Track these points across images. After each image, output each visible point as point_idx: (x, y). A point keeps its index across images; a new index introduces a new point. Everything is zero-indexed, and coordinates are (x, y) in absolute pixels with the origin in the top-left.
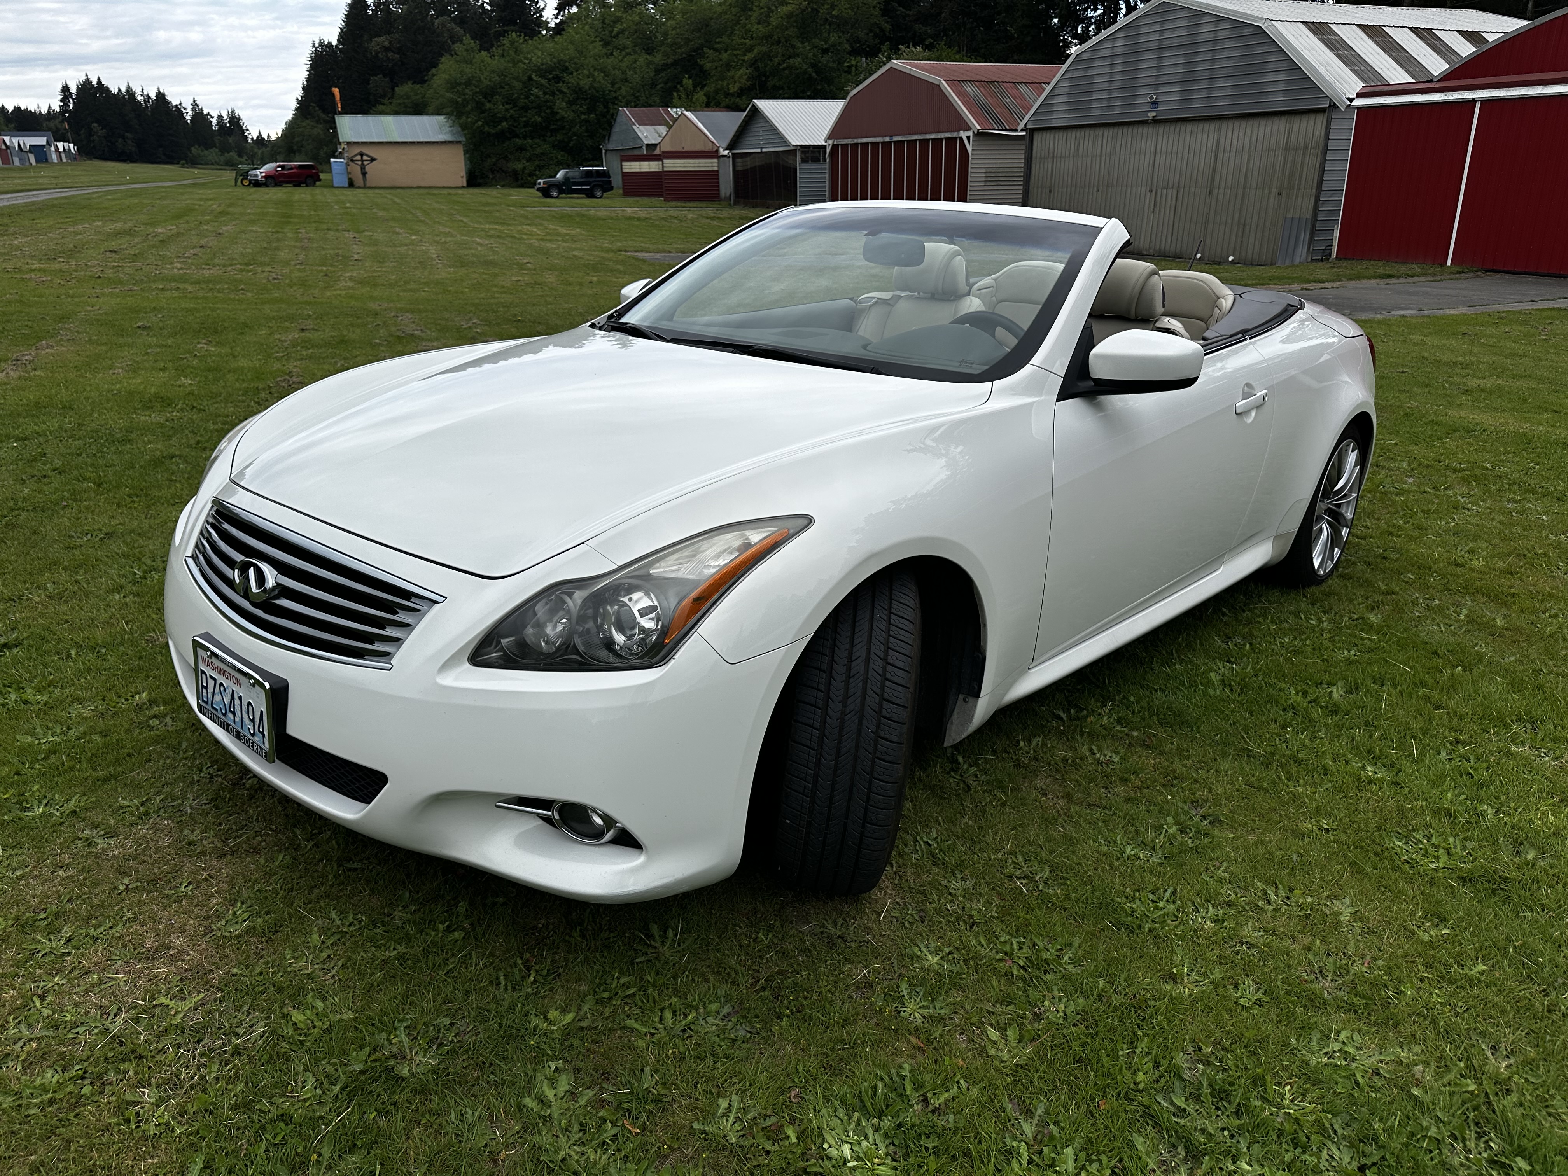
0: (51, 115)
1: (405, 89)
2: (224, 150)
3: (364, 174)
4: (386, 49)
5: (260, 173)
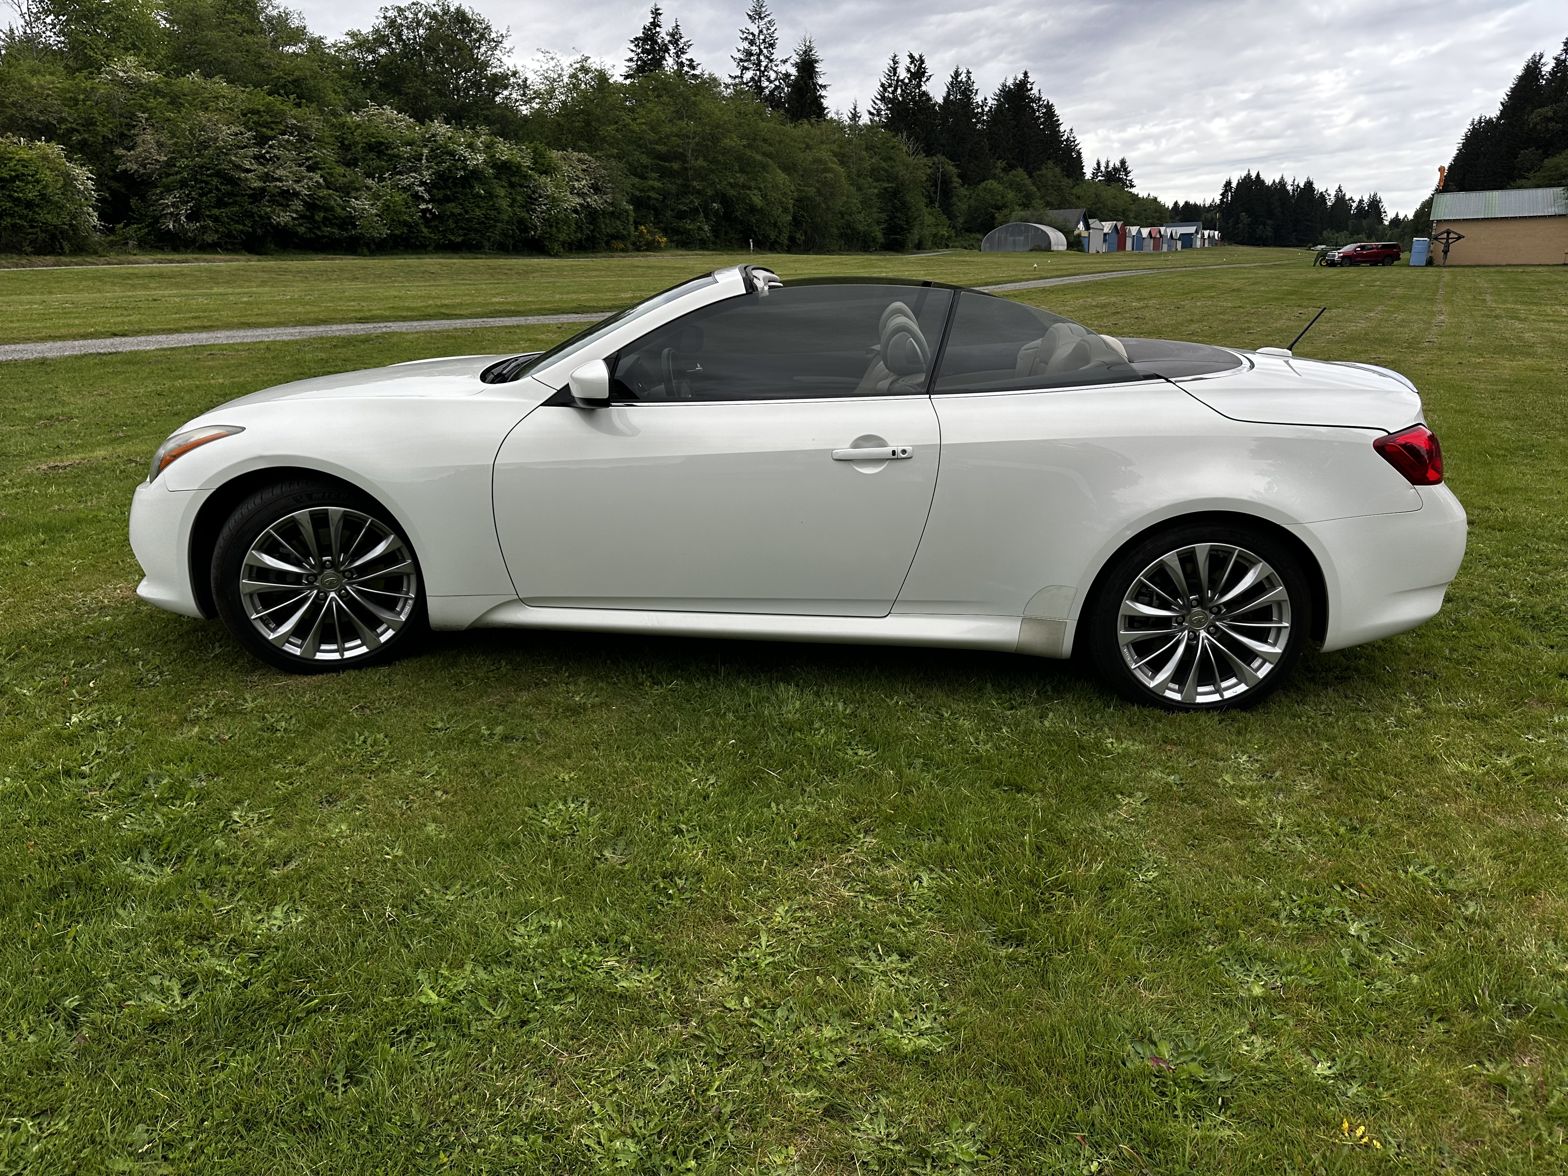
0: (1212, 208)
2: (1355, 229)
3: (1446, 252)
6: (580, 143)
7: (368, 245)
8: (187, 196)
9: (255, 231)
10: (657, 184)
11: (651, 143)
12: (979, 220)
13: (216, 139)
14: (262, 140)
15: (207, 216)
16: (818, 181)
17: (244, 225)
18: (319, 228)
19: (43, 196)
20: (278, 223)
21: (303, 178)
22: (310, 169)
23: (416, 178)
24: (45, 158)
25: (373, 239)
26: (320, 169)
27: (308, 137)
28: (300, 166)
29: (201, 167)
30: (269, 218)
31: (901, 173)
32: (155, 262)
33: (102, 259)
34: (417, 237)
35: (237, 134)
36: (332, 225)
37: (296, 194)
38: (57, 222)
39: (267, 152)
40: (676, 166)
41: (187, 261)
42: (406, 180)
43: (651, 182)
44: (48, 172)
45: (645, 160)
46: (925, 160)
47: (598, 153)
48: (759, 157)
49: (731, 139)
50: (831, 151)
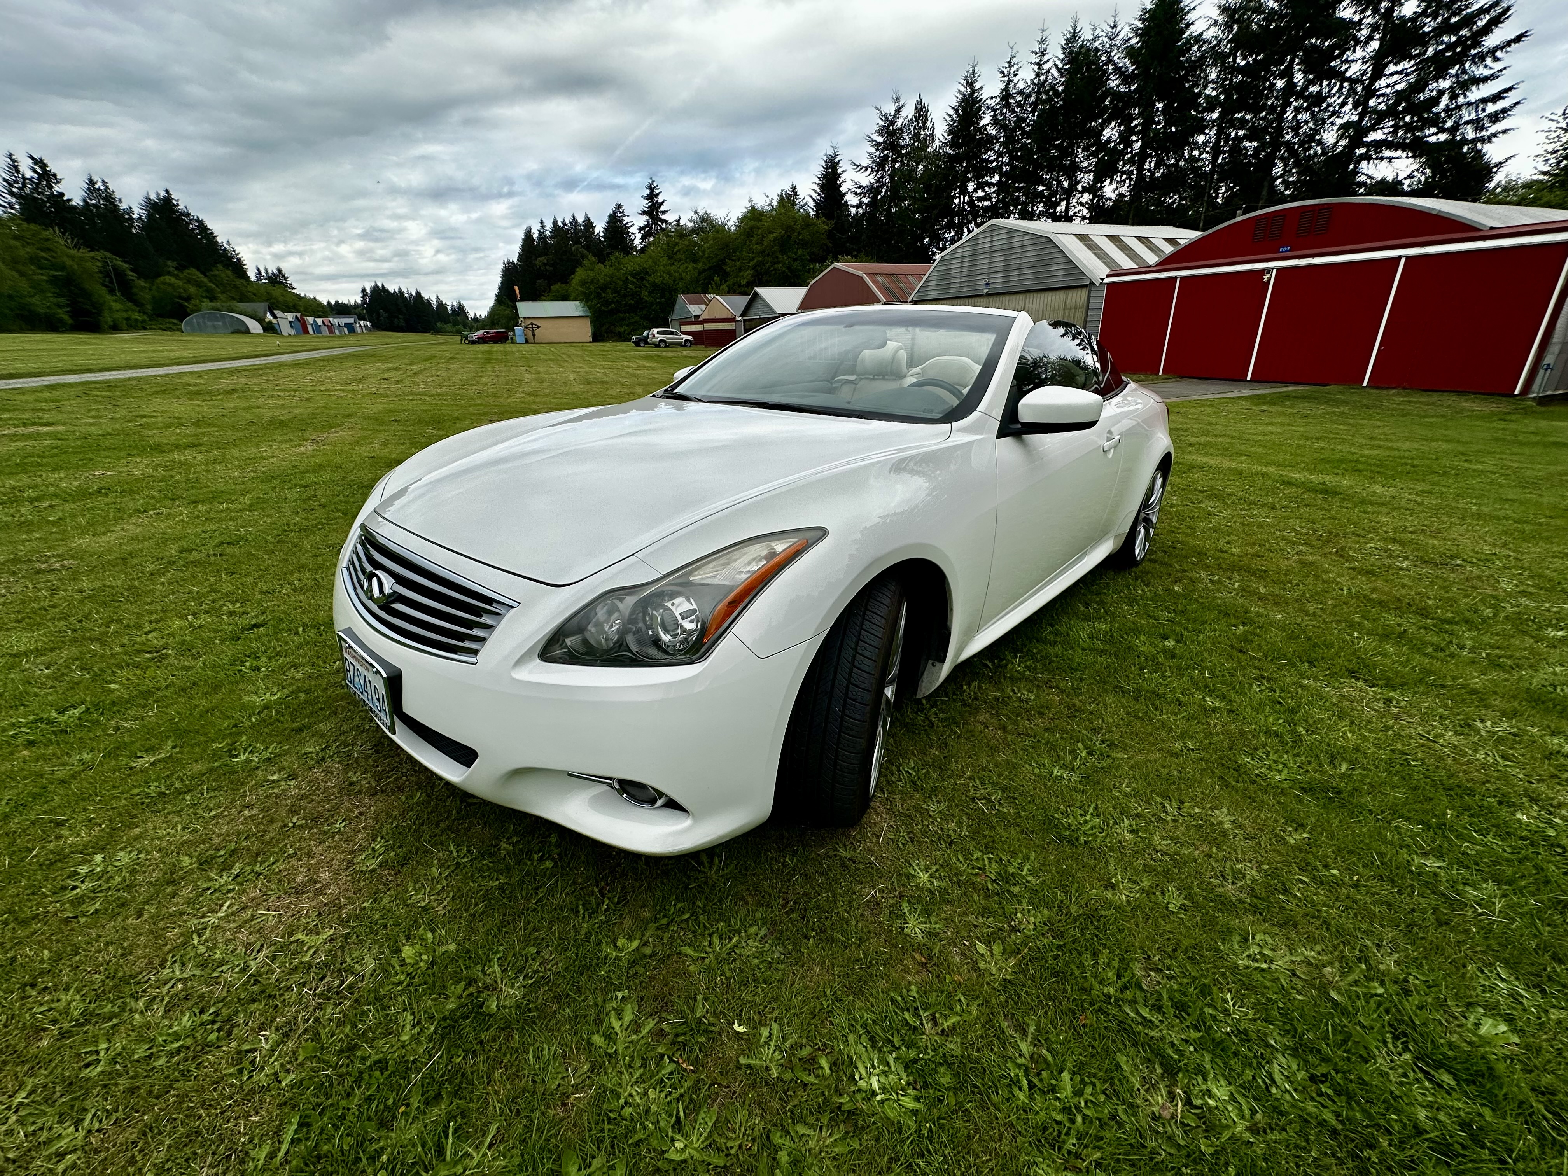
0: (356, 306)
1: (556, 287)
2: (455, 324)
3: (534, 335)
4: (545, 264)
5: (474, 336)
12: (170, 309)
31: (67, 263)
46: (90, 254)
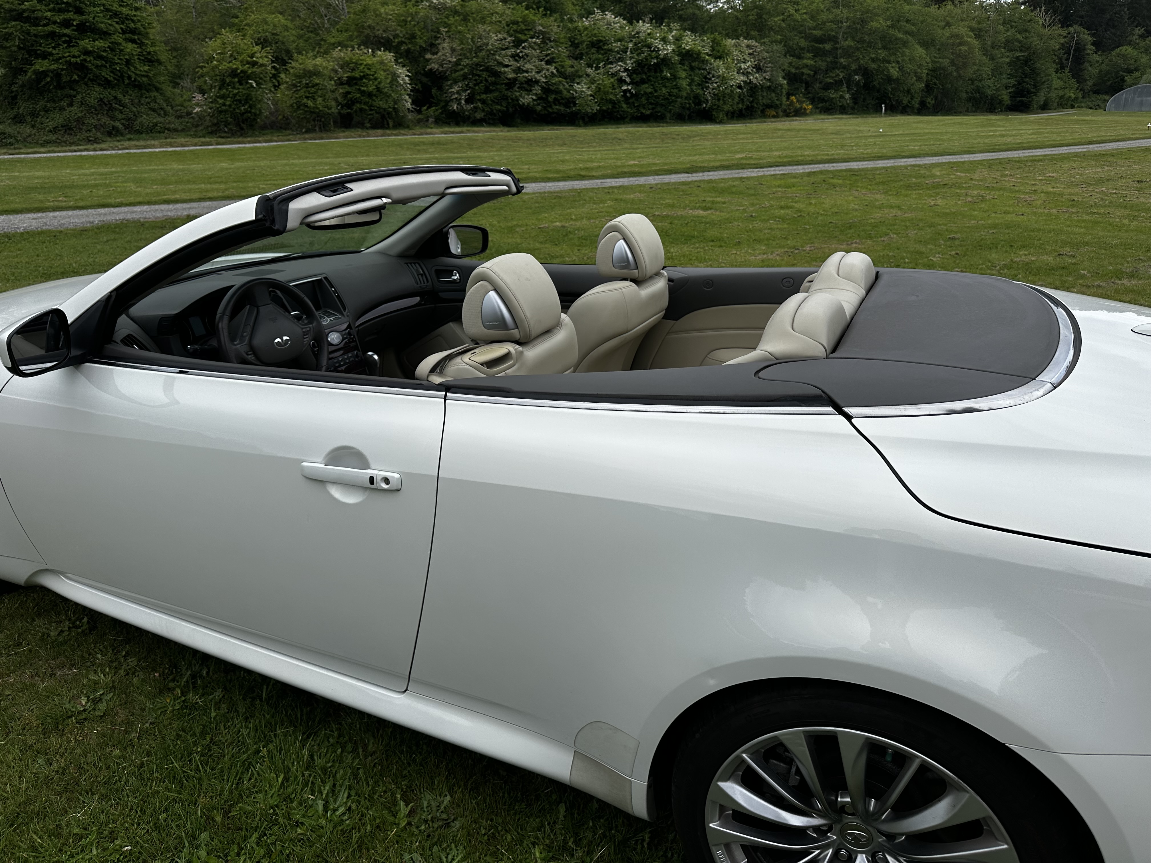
6: (752, 33)
7: (583, 118)
8: (467, 86)
9: (508, 110)
10: (810, 62)
11: (810, 29)
12: (1109, 83)
13: (487, 44)
14: (517, 43)
15: (479, 100)
16: (952, 53)
17: (502, 106)
18: (551, 107)
19: (378, 89)
20: (523, 104)
21: (543, 69)
22: (548, 63)
23: (621, 66)
24: (382, 63)
25: (587, 114)
26: (555, 63)
27: (549, 39)
28: (541, 61)
29: (477, 65)
30: (518, 100)
31: (1034, 43)
32: (442, 133)
33: (411, 131)
34: (618, 111)
35: (501, 40)
36: (560, 104)
37: (537, 82)
38: (385, 106)
39: (521, 52)
40: (828, 46)
41: (462, 132)
42: (615, 68)
43: (805, 61)
44: (382, 73)
45: (803, 43)
46: (1060, 31)
47: (766, 40)
48: (900, 35)
49: (878, 21)
50: (969, 27)
